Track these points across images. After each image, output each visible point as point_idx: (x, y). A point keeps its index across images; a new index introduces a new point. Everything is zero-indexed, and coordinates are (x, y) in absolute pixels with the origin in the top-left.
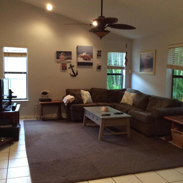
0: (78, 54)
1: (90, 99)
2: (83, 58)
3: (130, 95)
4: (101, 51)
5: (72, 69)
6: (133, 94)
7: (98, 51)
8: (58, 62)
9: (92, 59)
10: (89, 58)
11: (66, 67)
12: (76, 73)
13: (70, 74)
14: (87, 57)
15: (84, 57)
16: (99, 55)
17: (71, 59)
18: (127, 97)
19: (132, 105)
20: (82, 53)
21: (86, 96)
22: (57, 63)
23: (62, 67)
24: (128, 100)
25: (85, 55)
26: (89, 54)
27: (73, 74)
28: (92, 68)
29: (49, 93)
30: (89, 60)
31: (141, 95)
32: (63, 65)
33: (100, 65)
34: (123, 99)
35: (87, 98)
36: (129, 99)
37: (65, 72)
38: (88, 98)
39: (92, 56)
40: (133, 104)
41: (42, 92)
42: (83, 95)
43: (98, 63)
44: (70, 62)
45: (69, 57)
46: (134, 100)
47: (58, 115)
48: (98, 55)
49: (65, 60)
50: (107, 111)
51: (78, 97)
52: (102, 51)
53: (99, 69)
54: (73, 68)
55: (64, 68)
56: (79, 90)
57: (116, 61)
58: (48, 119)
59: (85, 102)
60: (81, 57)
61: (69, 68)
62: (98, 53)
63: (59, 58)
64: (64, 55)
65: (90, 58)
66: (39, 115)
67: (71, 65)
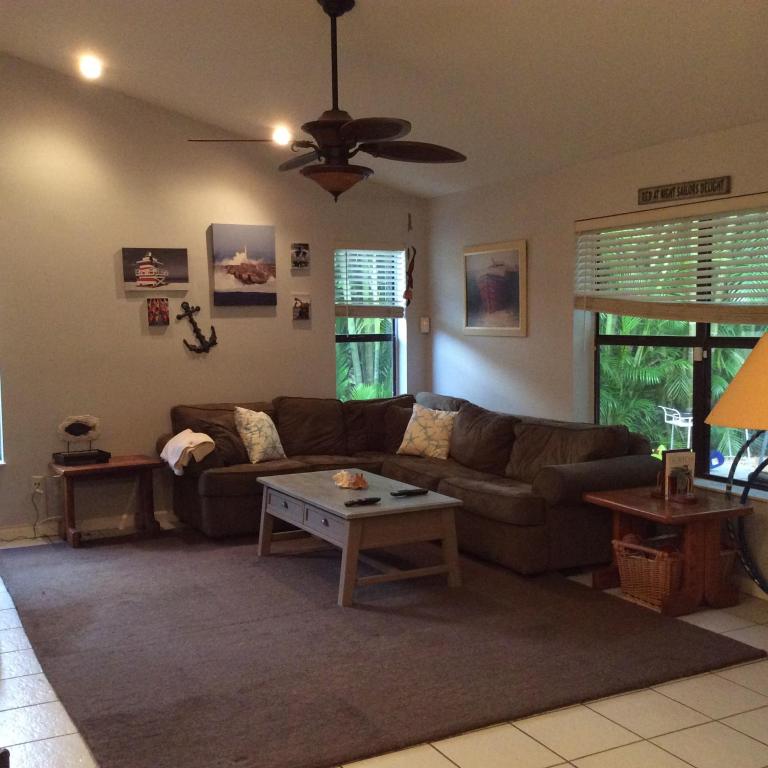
0: (214, 257)
1: (274, 442)
2: (234, 274)
3: (436, 421)
4: (306, 246)
5: (192, 321)
6: (445, 416)
7: (295, 246)
8: (130, 294)
9: (272, 279)
10: (260, 275)
11: (166, 313)
12: (207, 339)
13: (185, 342)
14: (254, 272)
15: (238, 273)
16: (301, 262)
17: (185, 279)
18: (425, 428)
19: (445, 458)
20: (231, 256)
21: (259, 431)
22: (125, 300)
23: (150, 313)
24: (429, 438)
25: (242, 264)
26: (260, 258)
27: (196, 343)
28: (274, 315)
29: (98, 425)
30: (260, 283)
31: (480, 416)
32: (153, 304)
33: (304, 302)
34: (407, 436)
35: (262, 440)
36: (435, 437)
37: (164, 333)
38: (266, 437)
39: (271, 268)
40: (449, 455)
41: (67, 423)
42: (246, 429)
43: (297, 293)
44: (184, 293)
45: (179, 273)
46: (451, 440)
47: (136, 519)
48: (296, 264)
49: (161, 285)
50: (360, 489)
51: (228, 438)
52: (310, 247)
53: (302, 318)
54: (197, 318)
55: (157, 318)
56: (230, 409)
57: (360, 283)
58: (94, 537)
59: (256, 456)
60: (229, 272)
61: (179, 318)
62: (298, 253)
63: (134, 279)
64: (156, 266)
65: (266, 274)
66: (55, 525)
67: (185, 306)
